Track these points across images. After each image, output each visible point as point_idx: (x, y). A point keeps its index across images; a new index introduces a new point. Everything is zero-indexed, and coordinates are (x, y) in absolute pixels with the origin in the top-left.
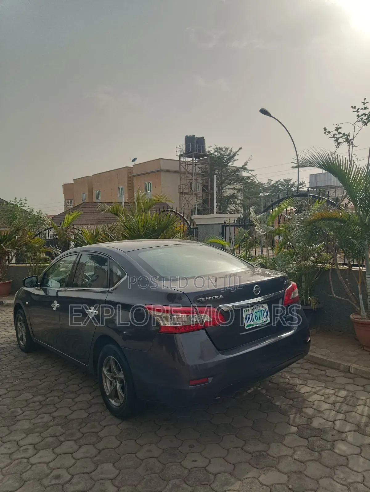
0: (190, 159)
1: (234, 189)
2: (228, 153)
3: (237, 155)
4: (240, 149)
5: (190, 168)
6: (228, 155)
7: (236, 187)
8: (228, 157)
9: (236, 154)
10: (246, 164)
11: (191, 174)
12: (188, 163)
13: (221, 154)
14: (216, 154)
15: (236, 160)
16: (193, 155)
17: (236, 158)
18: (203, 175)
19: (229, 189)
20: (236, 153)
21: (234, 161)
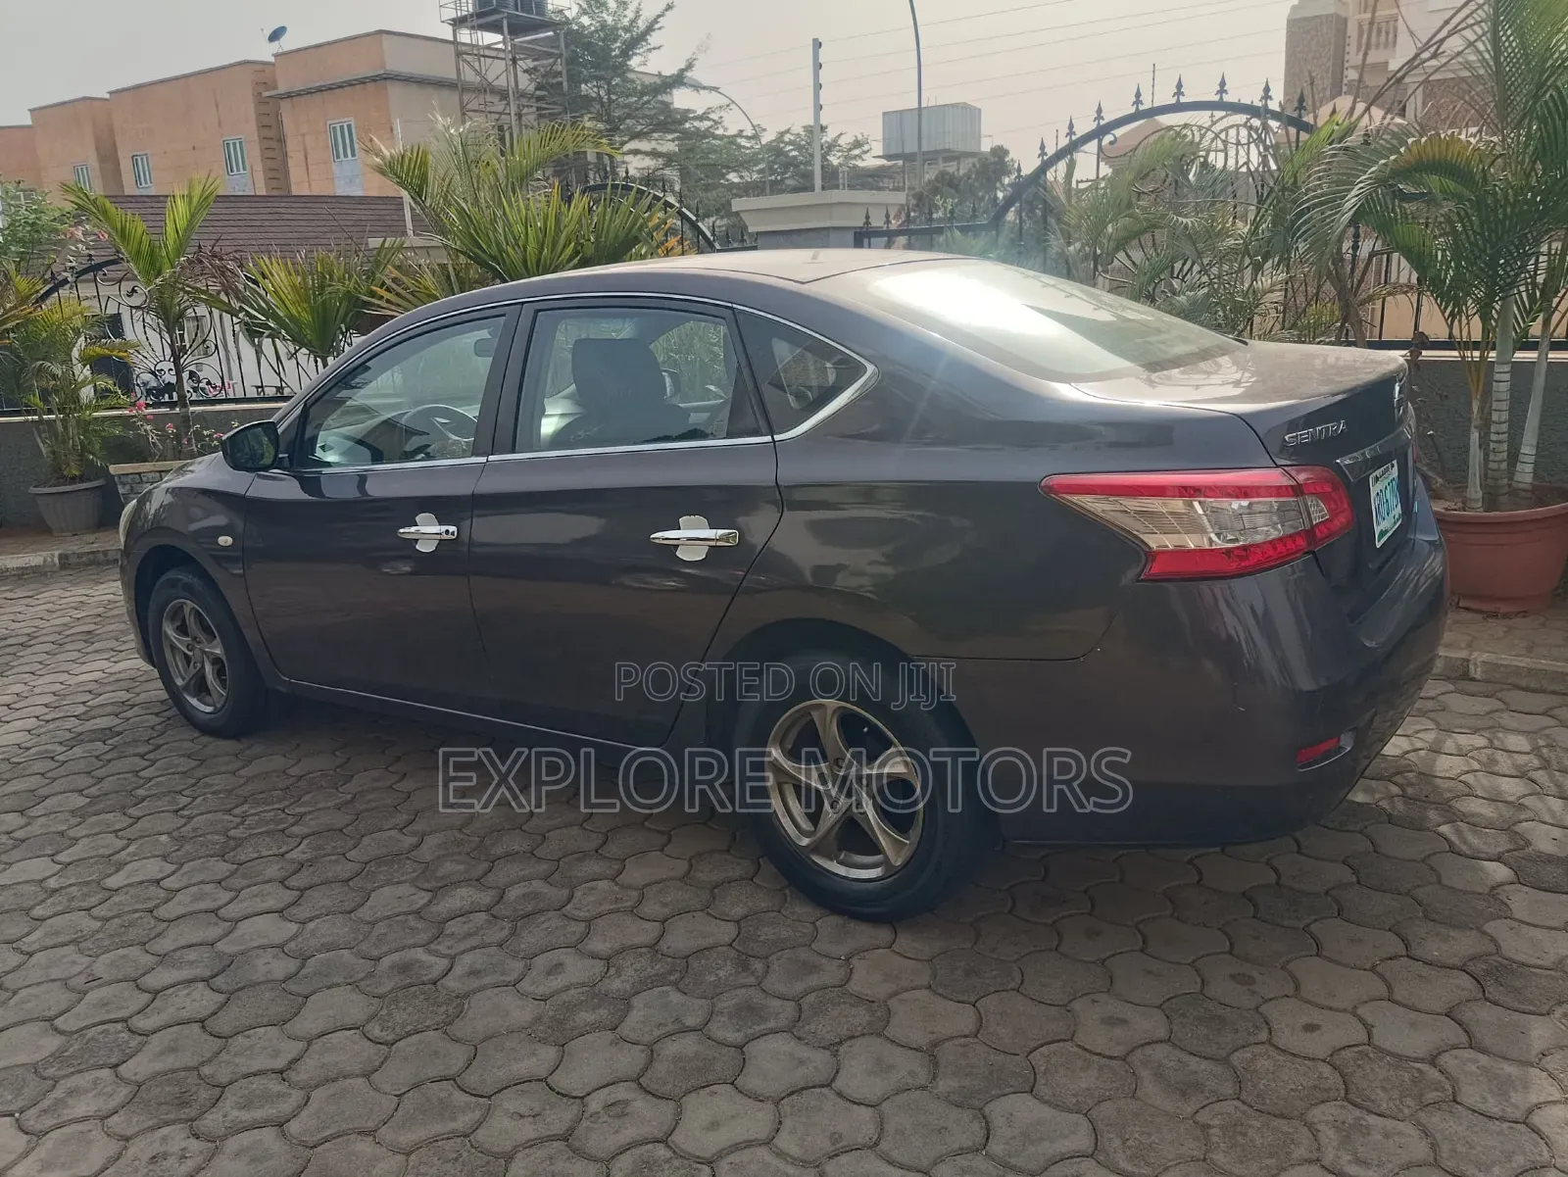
0: (491, 38)
1: (654, 154)
2: (626, 22)
3: (660, 29)
4: (669, 7)
5: (497, 72)
6: (627, 30)
7: (660, 149)
8: (628, 35)
9: (657, 26)
10: (690, 66)
11: (503, 95)
12: (487, 53)
13: (603, 25)
14: (585, 20)
15: (654, 48)
16: (505, 22)
17: (654, 39)
18: (539, 99)
19: (636, 152)
20: (655, 21)
21: (649, 50)
